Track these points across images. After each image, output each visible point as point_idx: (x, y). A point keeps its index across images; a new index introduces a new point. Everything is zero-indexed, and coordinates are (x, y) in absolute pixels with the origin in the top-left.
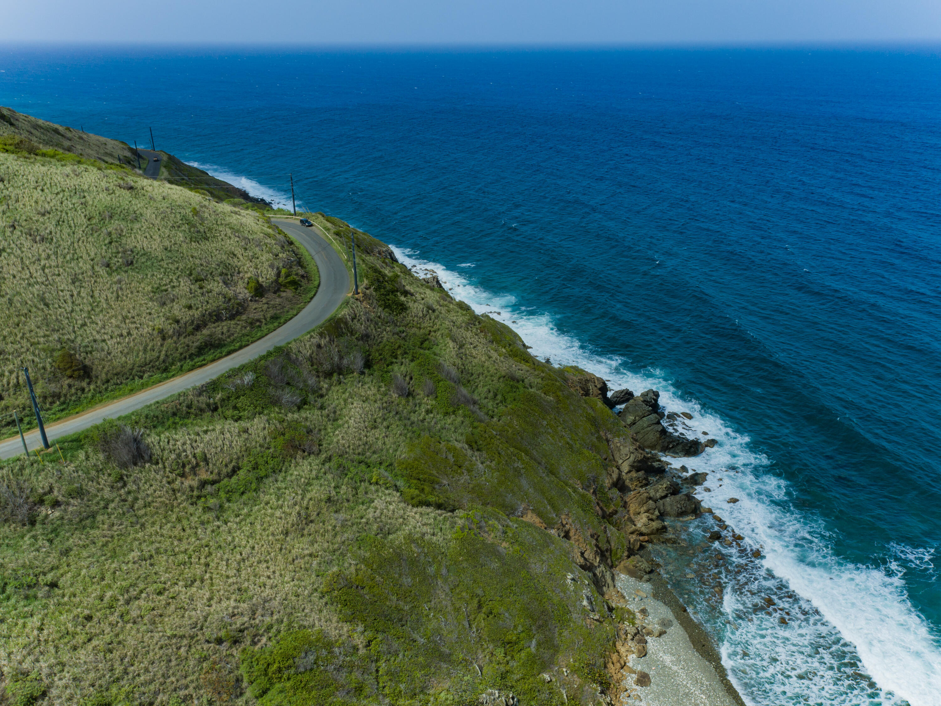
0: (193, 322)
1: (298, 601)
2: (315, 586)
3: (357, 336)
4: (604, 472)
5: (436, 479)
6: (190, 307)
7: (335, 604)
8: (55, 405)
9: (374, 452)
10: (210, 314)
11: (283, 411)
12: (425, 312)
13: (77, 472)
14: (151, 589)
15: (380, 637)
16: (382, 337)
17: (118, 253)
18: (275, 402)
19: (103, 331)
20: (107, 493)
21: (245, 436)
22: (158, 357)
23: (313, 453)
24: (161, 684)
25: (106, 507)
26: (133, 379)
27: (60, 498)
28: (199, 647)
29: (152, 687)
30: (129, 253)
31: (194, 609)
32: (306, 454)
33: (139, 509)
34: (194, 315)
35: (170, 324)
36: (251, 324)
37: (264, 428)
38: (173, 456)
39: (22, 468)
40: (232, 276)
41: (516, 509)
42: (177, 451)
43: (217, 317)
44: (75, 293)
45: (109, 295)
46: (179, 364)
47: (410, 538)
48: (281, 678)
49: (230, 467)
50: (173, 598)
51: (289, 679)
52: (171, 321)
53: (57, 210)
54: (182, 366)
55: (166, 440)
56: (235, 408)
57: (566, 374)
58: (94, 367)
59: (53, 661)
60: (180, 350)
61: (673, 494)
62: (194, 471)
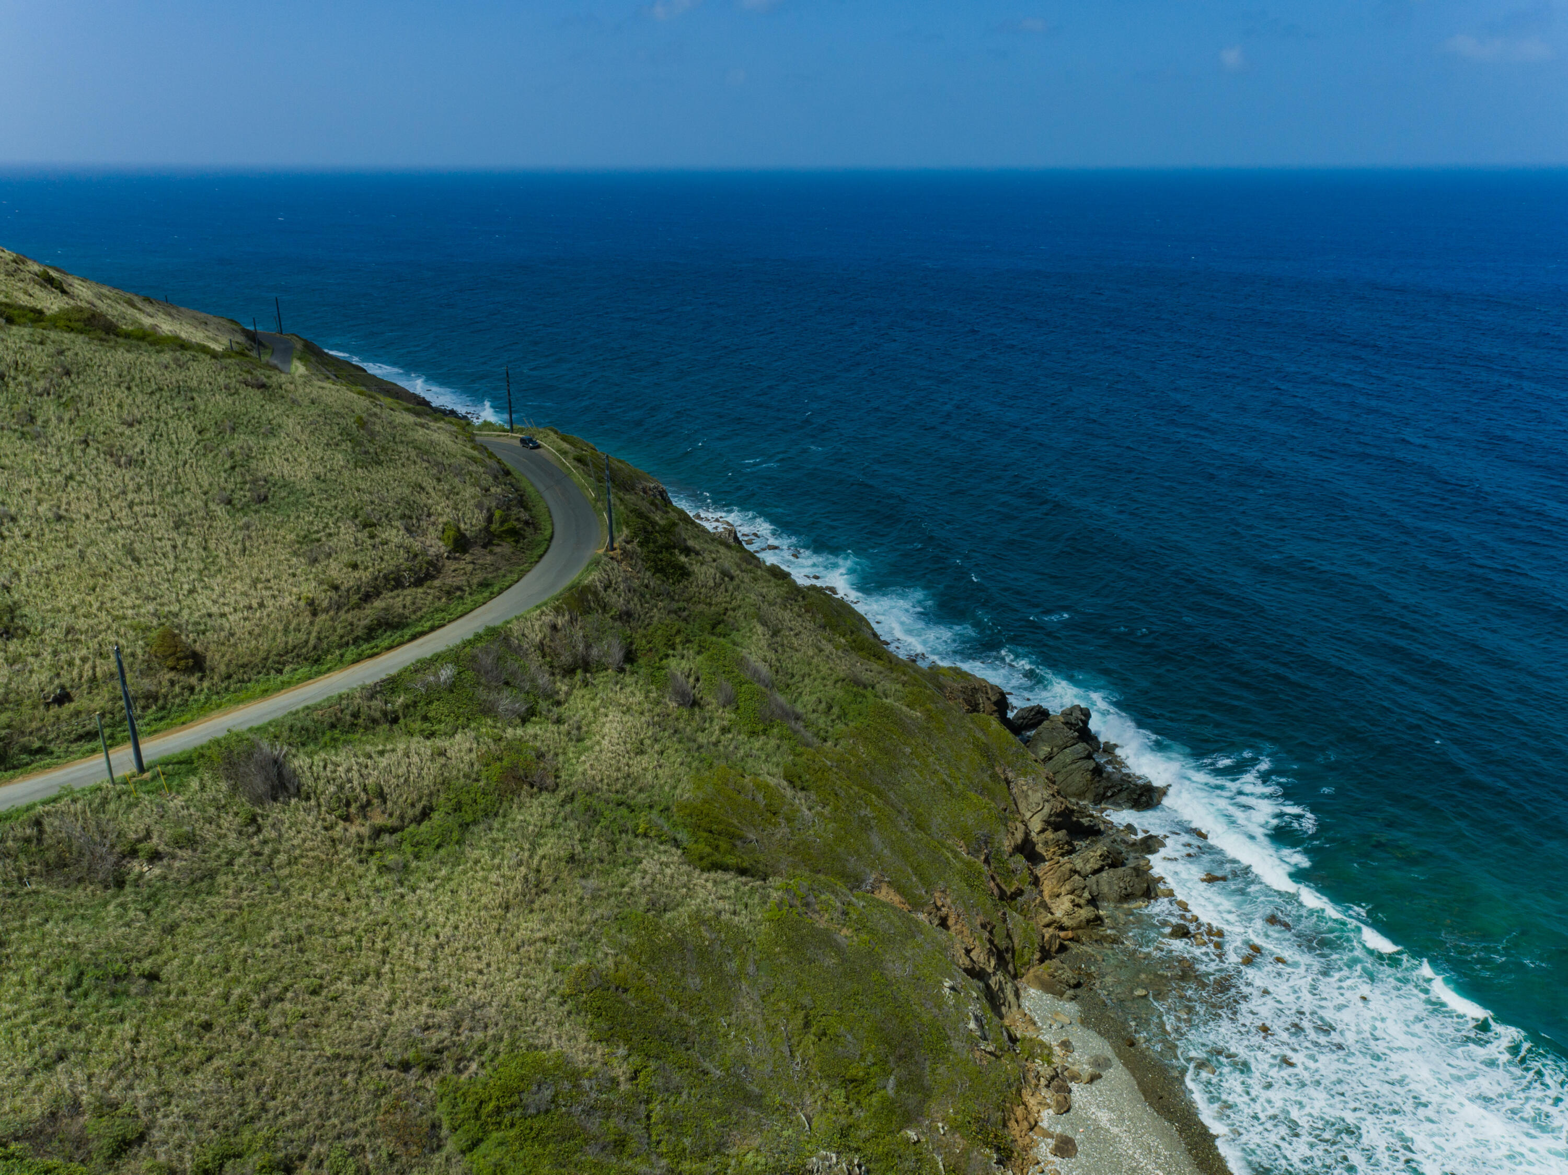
0: (359, 588)
1: (526, 1008)
2: (552, 987)
3: (612, 613)
4: (1002, 828)
5: (738, 832)
6: (355, 566)
7: (583, 1013)
8: (150, 711)
9: (641, 790)
10: (386, 577)
11: (499, 725)
12: (717, 580)
13: (188, 808)
14: (301, 985)
15: (653, 1065)
16: (651, 617)
17: (245, 483)
18: (488, 710)
19: (221, 600)
20: (232, 842)
21: (442, 760)
22: (307, 642)
23: (546, 789)
24: (318, 1128)
25: (230, 863)
26: (268, 674)
27: (161, 848)
28: (374, 1074)
29: (303, 1132)
30: (262, 483)
31: (367, 1018)
32: (535, 789)
33: (280, 867)
34: (360, 578)
35: (325, 591)
36: (448, 593)
37: (471, 750)
38: (332, 788)
39: (105, 801)
40: (419, 520)
41: (863, 881)
42: (339, 781)
43: (396, 582)
44: (179, 543)
45: (232, 547)
46: (337, 652)
47: (698, 918)
48: (499, 1123)
49: (419, 806)
50: (335, 999)
51: (512, 1125)
52: (326, 587)
53: (151, 418)
54: (342, 656)
55: (321, 764)
56: (427, 718)
57: (941, 678)
58: (209, 655)
59: (153, 1088)
60: (340, 631)
61: (1113, 865)
62: (364, 812)
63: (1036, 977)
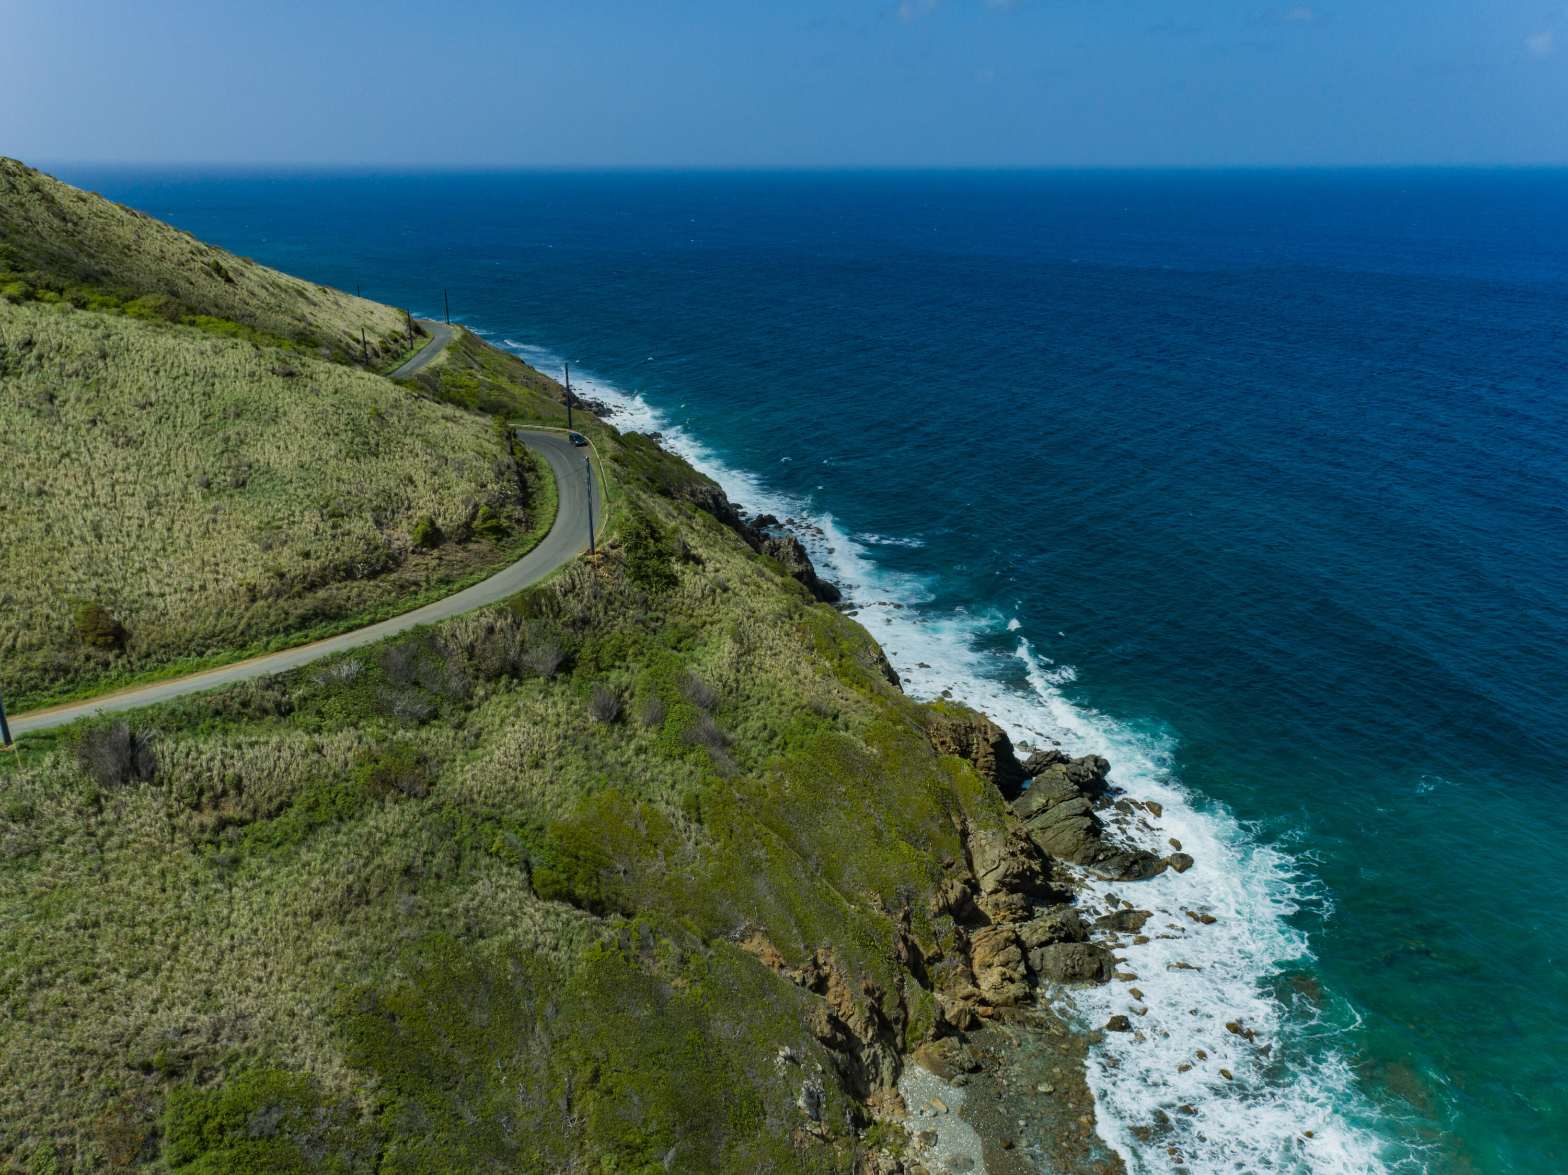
0: (305, 577)
1: (291, 1024)
2: (325, 1004)
3: (566, 619)
4: (931, 885)
5: (606, 860)
6: (307, 555)
7: (345, 1037)
8: (57, 684)
9: (521, 806)
10: (336, 568)
11: (390, 726)
12: (706, 592)
13: (34, 783)
14: (74, 972)
15: (401, 1101)
16: (613, 626)
17: (229, 467)
18: (383, 709)
19: (166, 580)
20: (68, 821)
21: (315, 757)
22: (235, 627)
23: (415, 796)
24: (35, 1121)
25: (61, 841)
26: (189, 655)
28: (112, 1073)
29: (20, 1124)
30: (246, 468)
31: (127, 1014)
32: (404, 795)
33: (110, 850)
34: (309, 568)
35: (269, 578)
36: (402, 587)
37: (349, 749)
38: (188, 776)
40: (393, 512)
41: (733, 927)
42: (198, 769)
43: (348, 573)
44: (147, 523)
45: (195, 529)
46: (265, 639)
47: (511, 951)
48: (221, 1141)
49: (276, 802)
50: (102, 991)
51: (232, 1146)
52: (271, 574)
53: (165, 401)
54: (268, 643)
55: (185, 751)
56: (319, 713)
57: (931, 715)
58: (136, 633)
60: (272, 618)
61: (1068, 939)
62: (216, 802)
63: (926, 1055)
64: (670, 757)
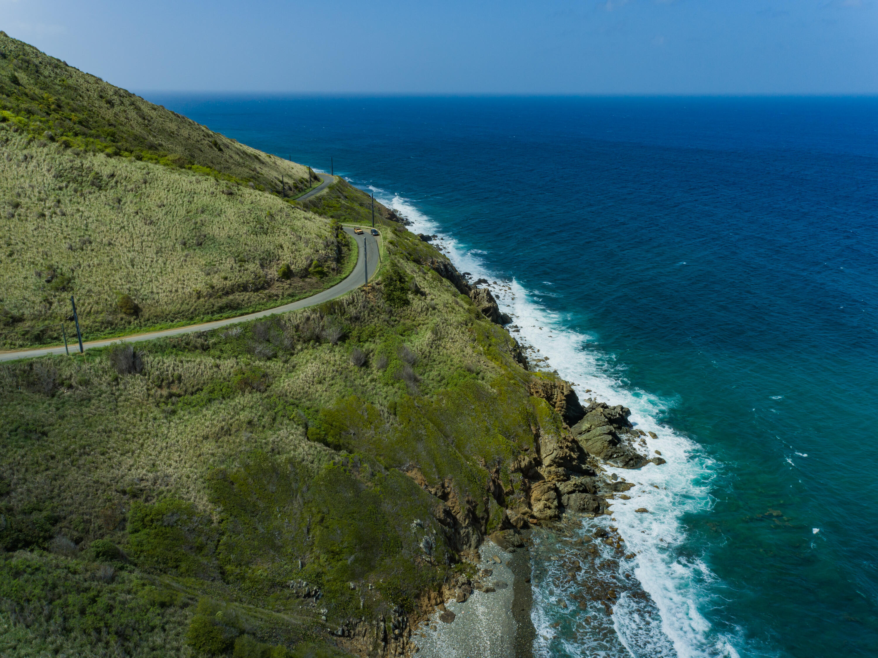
0: (224, 289)
1: (187, 481)
2: (203, 475)
3: (347, 317)
4: (512, 457)
6: (226, 279)
7: (210, 489)
8: (107, 329)
10: (239, 286)
11: (253, 358)
12: (424, 309)
13: (91, 370)
14: (98, 450)
16: (371, 322)
17: (195, 236)
18: (250, 351)
19: (160, 287)
20: (104, 387)
21: (215, 369)
22: (189, 310)
23: (260, 391)
24: (76, 508)
25: (100, 396)
26: (167, 321)
27: (74, 384)
28: (110, 493)
29: (70, 508)
30: (203, 237)
31: (118, 470)
32: (255, 390)
33: (120, 401)
34: (226, 285)
35: (207, 288)
36: (270, 297)
37: (232, 367)
38: (157, 373)
39: (61, 361)
40: (270, 261)
41: (403, 465)
42: (162, 370)
43: (244, 288)
44: (155, 260)
45: (176, 264)
46: (202, 316)
47: (291, 461)
48: (151, 526)
49: (196, 388)
50: (110, 459)
51: (156, 528)
52: (208, 286)
53: (170, 204)
54: (203, 318)
55: (157, 362)
56: (221, 351)
58: (144, 310)
59: (21, 476)
60: (206, 307)
62: (169, 385)
64: (387, 384)
